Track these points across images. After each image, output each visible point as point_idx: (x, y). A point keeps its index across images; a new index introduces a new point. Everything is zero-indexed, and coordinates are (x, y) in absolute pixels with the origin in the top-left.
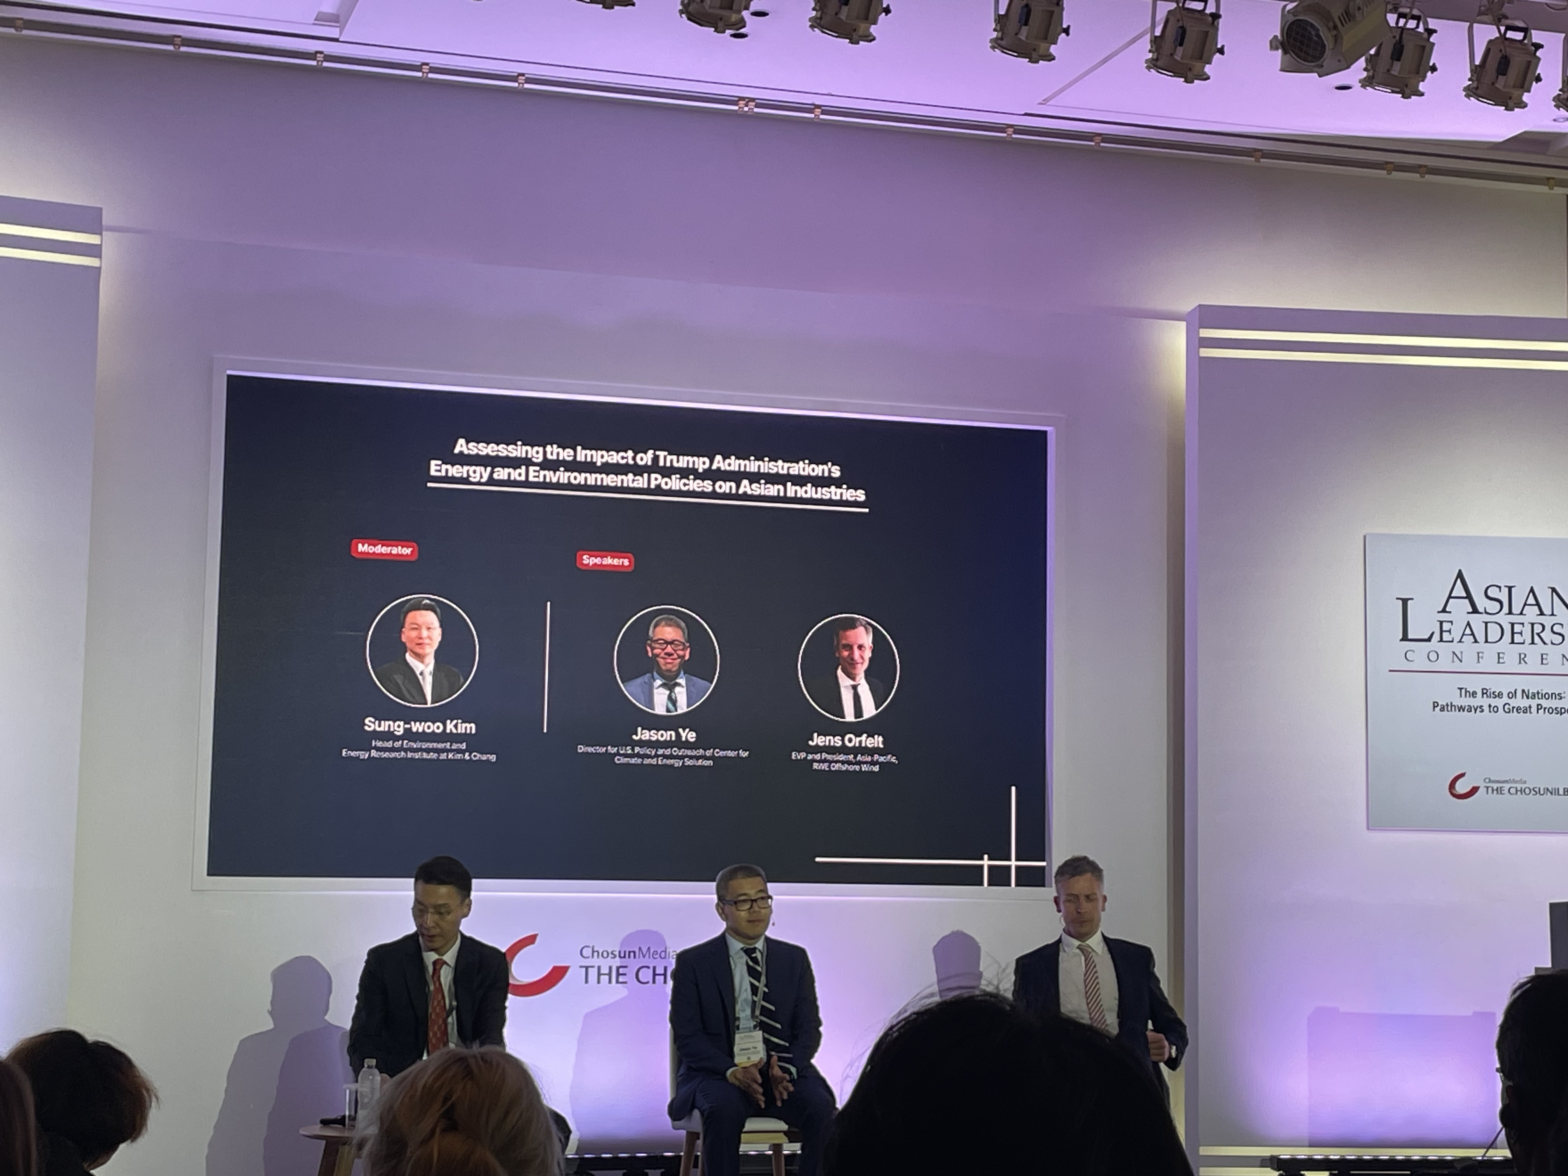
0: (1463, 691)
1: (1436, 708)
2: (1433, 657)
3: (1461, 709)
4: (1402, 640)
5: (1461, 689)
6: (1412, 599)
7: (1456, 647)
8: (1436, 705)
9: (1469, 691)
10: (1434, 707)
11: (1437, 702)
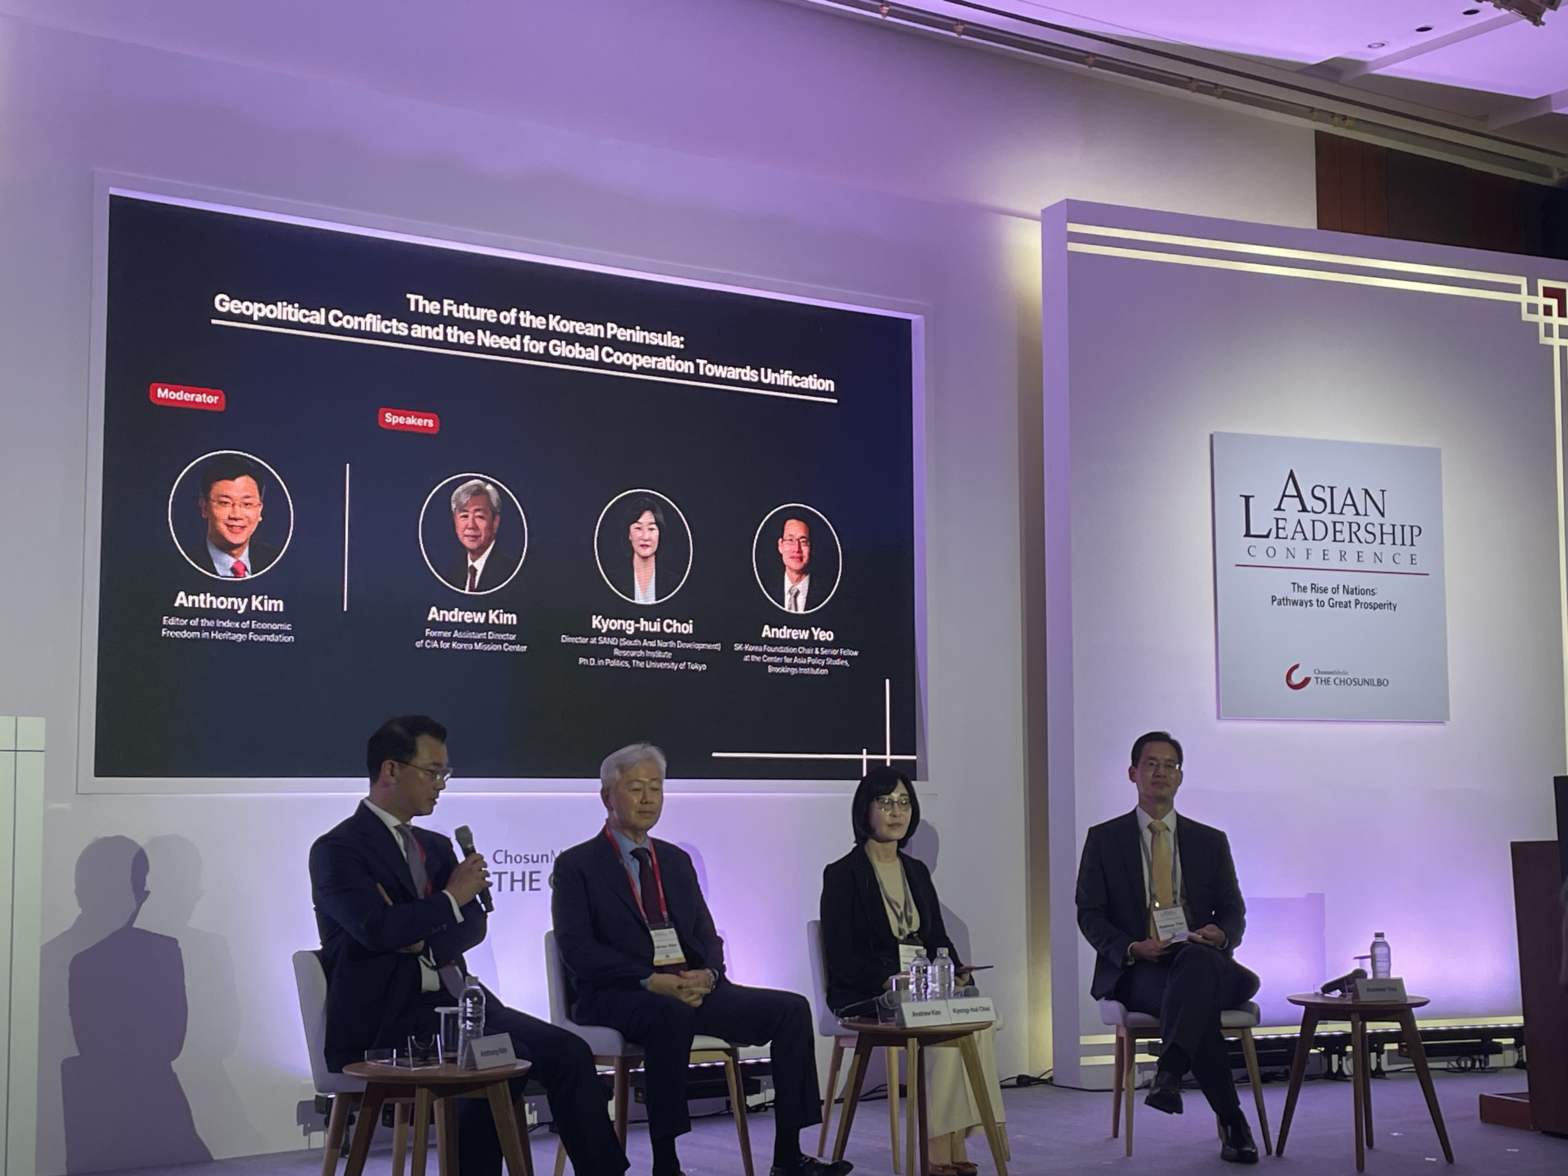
0: (1296, 585)
1: (1274, 602)
2: (1271, 552)
3: (1295, 603)
4: (1245, 536)
5: (1294, 584)
6: (1253, 496)
7: (1288, 543)
8: (1274, 598)
9: (1301, 587)
10: (1273, 601)
11: (1275, 596)
